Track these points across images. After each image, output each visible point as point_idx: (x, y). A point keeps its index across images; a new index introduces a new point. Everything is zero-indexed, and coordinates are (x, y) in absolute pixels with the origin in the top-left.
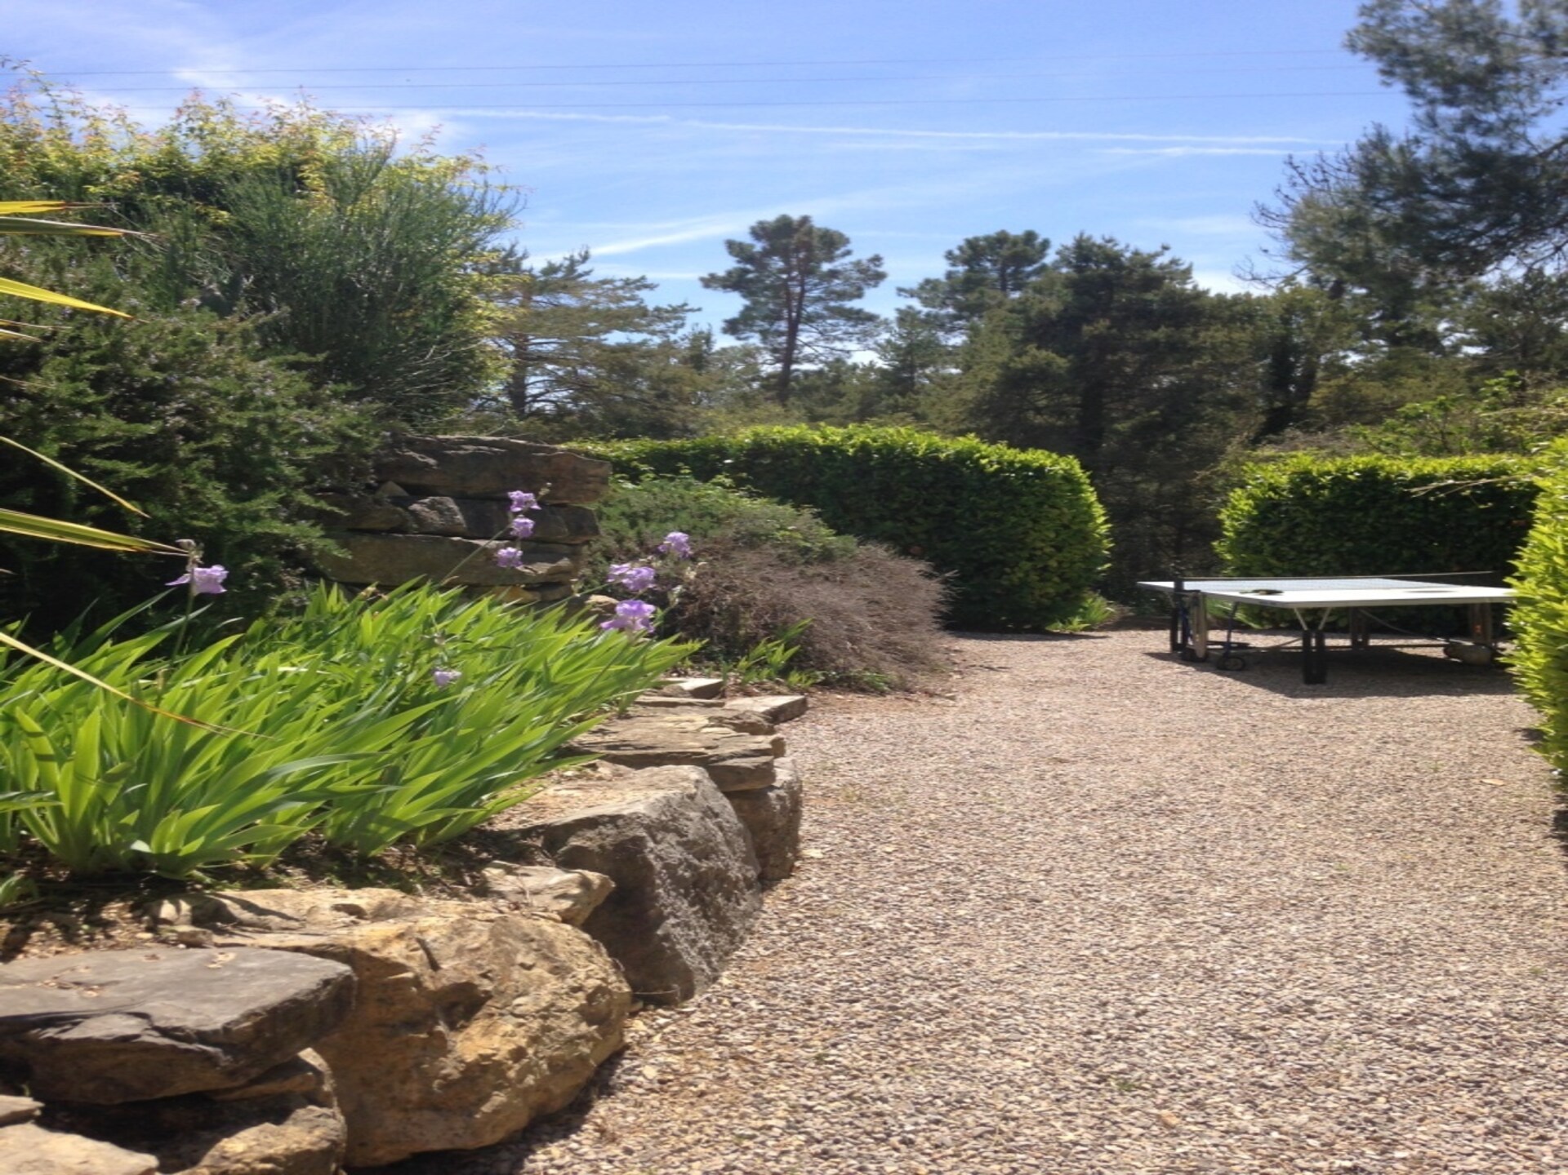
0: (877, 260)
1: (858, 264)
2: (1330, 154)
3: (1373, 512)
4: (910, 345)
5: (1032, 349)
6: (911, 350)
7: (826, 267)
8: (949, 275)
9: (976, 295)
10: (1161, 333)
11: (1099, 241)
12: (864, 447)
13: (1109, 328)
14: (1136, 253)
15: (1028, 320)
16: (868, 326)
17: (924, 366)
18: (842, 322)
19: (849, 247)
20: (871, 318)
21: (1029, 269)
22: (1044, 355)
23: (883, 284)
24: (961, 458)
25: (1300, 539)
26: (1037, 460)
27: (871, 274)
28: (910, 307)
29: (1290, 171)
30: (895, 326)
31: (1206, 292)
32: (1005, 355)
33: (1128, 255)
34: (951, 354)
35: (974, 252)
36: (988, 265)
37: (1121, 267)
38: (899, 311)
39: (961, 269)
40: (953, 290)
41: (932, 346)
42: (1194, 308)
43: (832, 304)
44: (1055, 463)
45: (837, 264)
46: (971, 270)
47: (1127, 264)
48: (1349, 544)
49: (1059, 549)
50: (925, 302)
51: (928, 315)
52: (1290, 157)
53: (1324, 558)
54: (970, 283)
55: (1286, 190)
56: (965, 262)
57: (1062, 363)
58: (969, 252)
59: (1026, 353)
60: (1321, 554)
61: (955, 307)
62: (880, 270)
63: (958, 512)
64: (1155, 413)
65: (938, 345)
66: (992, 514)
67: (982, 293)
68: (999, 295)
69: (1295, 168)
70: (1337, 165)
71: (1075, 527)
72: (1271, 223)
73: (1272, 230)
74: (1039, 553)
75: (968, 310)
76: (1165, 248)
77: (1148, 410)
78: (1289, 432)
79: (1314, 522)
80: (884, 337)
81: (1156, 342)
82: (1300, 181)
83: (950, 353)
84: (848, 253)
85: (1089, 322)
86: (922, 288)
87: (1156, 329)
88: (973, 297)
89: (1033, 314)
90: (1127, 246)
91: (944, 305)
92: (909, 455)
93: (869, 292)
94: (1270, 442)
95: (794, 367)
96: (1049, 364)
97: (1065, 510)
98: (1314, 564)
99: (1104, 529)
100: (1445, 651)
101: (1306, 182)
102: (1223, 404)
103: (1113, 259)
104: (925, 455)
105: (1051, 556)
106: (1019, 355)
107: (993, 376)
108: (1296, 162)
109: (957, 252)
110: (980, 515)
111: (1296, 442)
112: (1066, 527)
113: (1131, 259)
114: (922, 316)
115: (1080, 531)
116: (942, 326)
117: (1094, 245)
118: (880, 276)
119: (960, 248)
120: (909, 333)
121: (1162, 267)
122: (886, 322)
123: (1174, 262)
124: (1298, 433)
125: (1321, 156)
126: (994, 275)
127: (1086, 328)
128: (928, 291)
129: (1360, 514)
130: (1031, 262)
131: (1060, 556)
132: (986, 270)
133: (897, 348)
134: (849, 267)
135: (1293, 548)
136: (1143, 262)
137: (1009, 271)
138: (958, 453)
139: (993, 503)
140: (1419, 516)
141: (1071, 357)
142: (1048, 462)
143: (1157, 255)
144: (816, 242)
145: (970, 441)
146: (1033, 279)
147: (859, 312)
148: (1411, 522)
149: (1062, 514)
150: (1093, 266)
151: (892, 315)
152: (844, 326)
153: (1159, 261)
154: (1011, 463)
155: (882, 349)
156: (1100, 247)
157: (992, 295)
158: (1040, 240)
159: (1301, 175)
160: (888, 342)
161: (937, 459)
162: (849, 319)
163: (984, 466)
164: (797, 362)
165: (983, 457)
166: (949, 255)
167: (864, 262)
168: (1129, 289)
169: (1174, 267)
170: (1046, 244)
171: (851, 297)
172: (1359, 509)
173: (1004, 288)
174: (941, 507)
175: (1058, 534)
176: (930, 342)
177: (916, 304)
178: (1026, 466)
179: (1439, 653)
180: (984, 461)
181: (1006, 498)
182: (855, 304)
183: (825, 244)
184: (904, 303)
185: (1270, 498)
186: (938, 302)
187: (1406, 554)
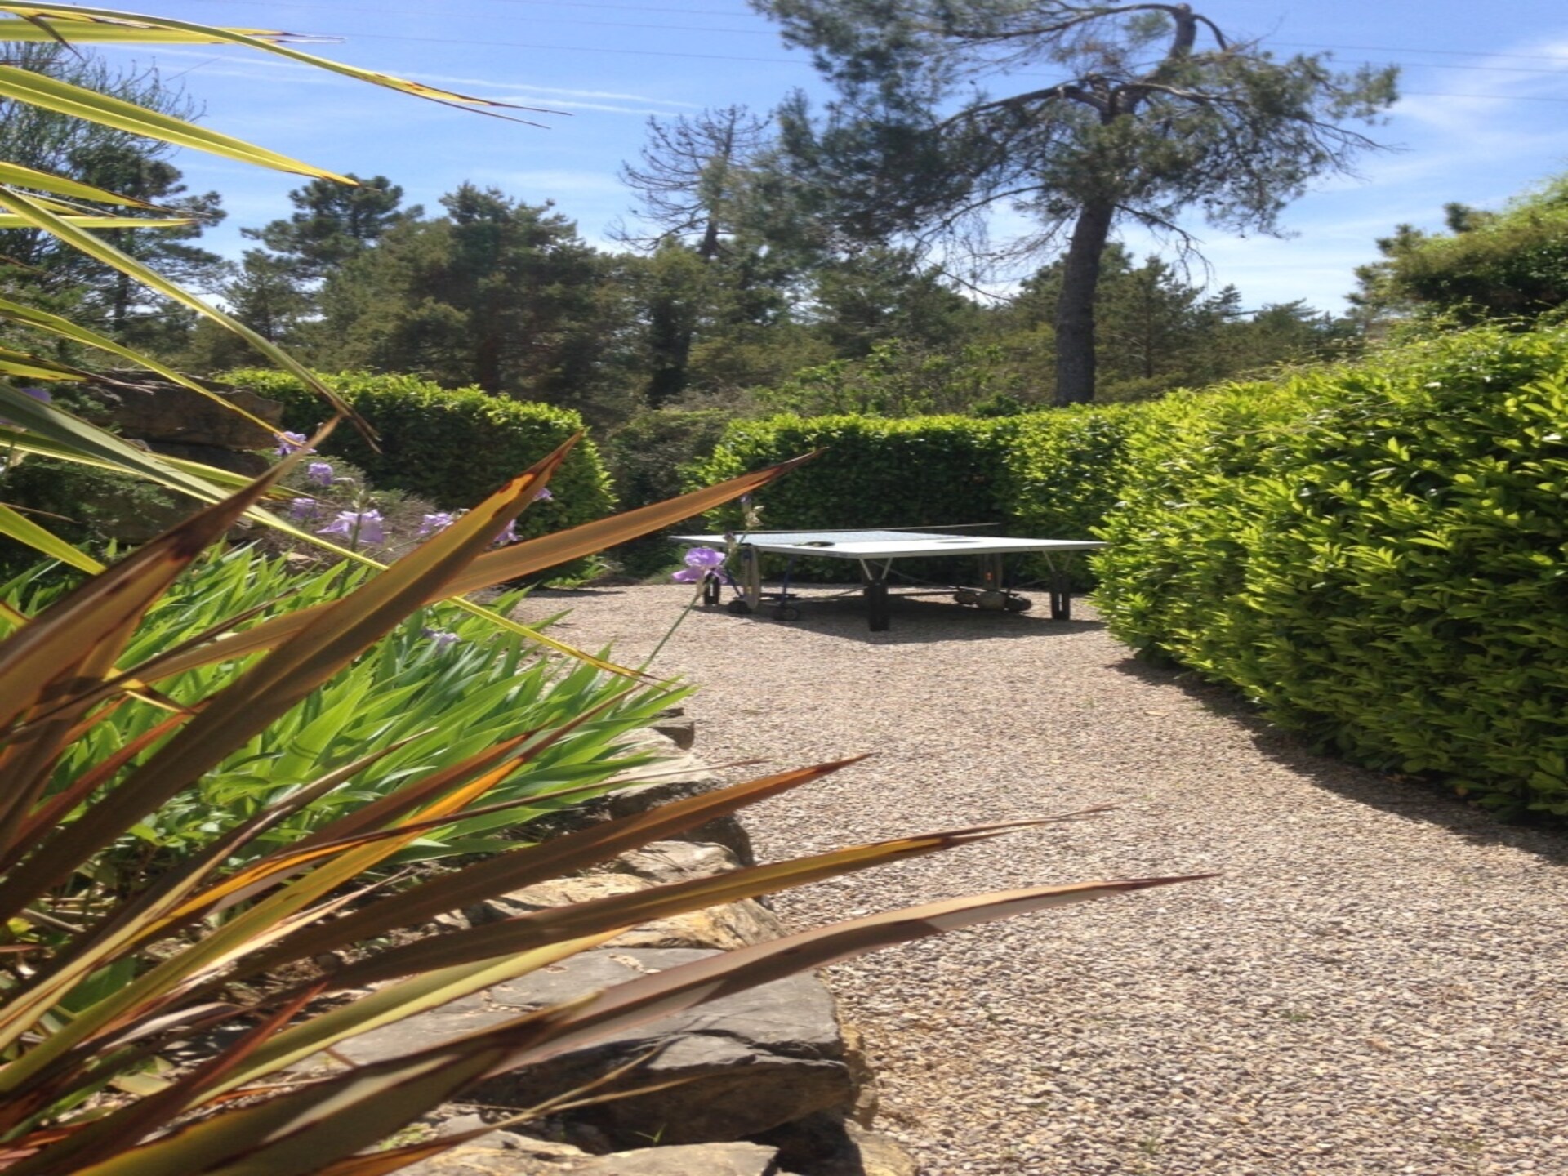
0: (214, 197)
1: (194, 199)
2: (690, 117)
3: (855, 469)
4: (260, 291)
5: (429, 301)
6: (262, 294)
7: (156, 201)
8: (297, 218)
9: (331, 241)
10: (555, 289)
11: (484, 192)
12: (364, 396)
13: (505, 282)
14: (523, 206)
15: (418, 269)
16: (210, 267)
17: (279, 313)
18: (180, 262)
19: (181, 182)
20: (212, 259)
21: (383, 216)
22: (444, 307)
23: (223, 223)
24: (468, 409)
25: (789, 494)
26: (540, 414)
27: (208, 212)
28: (258, 250)
29: (653, 133)
30: (241, 268)
31: (593, 250)
32: (396, 305)
33: (514, 207)
34: (308, 302)
35: (323, 193)
36: (338, 209)
37: (506, 220)
38: (246, 253)
39: (308, 211)
40: (303, 236)
41: (286, 291)
42: (582, 265)
43: (167, 242)
44: (557, 418)
45: (170, 199)
46: (320, 213)
47: (512, 216)
48: (834, 499)
49: (569, 505)
50: (272, 244)
51: (279, 260)
52: (652, 118)
53: (812, 512)
54: (322, 228)
55: (652, 151)
56: (314, 205)
57: (461, 316)
58: (317, 195)
59: (423, 305)
60: (809, 508)
61: (304, 251)
62: (220, 208)
63: (467, 466)
64: (558, 370)
65: (292, 292)
66: (502, 468)
67: (336, 239)
68: (355, 242)
69: (658, 129)
70: (697, 130)
71: (582, 482)
72: (638, 183)
73: (638, 191)
74: (549, 508)
75: (319, 257)
76: (550, 204)
77: (553, 366)
78: (688, 392)
79: (803, 478)
80: (230, 280)
81: (550, 298)
82: (662, 142)
83: (304, 300)
84: (183, 188)
85: (485, 276)
86: (270, 230)
87: (550, 283)
88: (327, 243)
89: (425, 263)
90: (512, 199)
91: (293, 249)
92: (413, 405)
93: (207, 231)
94: (671, 402)
95: (129, 309)
96: (446, 317)
97: (573, 465)
98: (802, 518)
99: (607, 485)
100: (956, 598)
101: (669, 144)
102: (621, 363)
103: (498, 211)
104: (430, 406)
105: (561, 512)
106: (416, 308)
107: (390, 327)
108: (659, 124)
109: (302, 194)
110: (490, 469)
111: (696, 402)
112: (574, 482)
113: (517, 212)
114: (272, 260)
115: (587, 486)
116: (294, 271)
117: (478, 195)
118: (218, 216)
119: (306, 189)
120: (260, 278)
121: (546, 222)
122: (231, 266)
123: (558, 218)
124: (698, 393)
125: (681, 118)
126: (345, 220)
127: (482, 281)
128: (277, 232)
129: (844, 471)
130: (385, 209)
131: (570, 512)
132: (337, 216)
133: (247, 294)
134: (184, 203)
135: (782, 502)
136: (528, 216)
137: (362, 217)
138: (463, 405)
139: (502, 458)
140: (896, 472)
141: (468, 311)
142: (552, 416)
143: (540, 210)
144: (145, 175)
145: (472, 393)
146: (387, 227)
147: (199, 251)
148: (889, 478)
149: (570, 468)
150: (477, 217)
151: (238, 258)
152: (181, 266)
153: (545, 216)
154: (517, 416)
155: (231, 294)
156: (485, 198)
157: (347, 241)
158: (391, 187)
159: (663, 136)
160: (236, 285)
161: (442, 410)
162: (188, 259)
163: (491, 419)
164: (133, 303)
165: (490, 409)
166: (294, 195)
167: (200, 199)
168: (515, 242)
169: (560, 224)
170: (398, 192)
171: (188, 235)
172: (843, 466)
173: (356, 234)
174: (450, 461)
175: (566, 490)
176: (283, 288)
177: (260, 244)
178: (531, 420)
179: (949, 599)
180: (490, 414)
181: (515, 452)
182: (193, 243)
183: (156, 177)
184: (253, 245)
185: (759, 455)
186: (286, 245)
187: (885, 508)
